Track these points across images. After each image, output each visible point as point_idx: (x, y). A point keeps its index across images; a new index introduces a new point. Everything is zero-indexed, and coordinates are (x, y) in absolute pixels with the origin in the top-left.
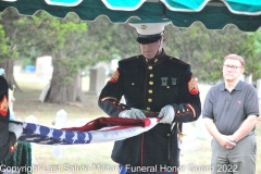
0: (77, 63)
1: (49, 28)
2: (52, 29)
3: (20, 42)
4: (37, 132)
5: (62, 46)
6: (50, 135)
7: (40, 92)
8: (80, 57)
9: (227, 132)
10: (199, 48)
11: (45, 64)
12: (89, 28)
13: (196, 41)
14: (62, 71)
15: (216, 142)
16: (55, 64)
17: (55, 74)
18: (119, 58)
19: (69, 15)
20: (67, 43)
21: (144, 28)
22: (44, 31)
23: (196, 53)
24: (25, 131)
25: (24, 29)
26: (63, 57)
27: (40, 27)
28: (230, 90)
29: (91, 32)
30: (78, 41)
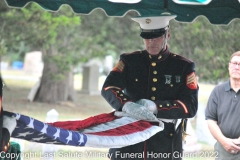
0: (69, 59)
1: (38, 21)
2: (44, 22)
3: (8, 36)
5: (53, 41)
6: (44, 131)
7: (27, 90)
8: (73, 53)
10: (200, 45)
11: (35, 59)
12: (83, 22)
13: (197, 36)
14: (53, 67)
16: (45, 60)
17: (46, 71)
20: (58, 37)
21: (148, 22)
22: (34, 25)
23: (197, 50)
25: (12, 22)
26: (55, 53)
27: (31, 20)
28: (236, 90)
29: (85, 26)
30: (71, 36)
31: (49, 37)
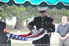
0: (23, 18)
1: (15, 9)
2: (16, 10)
3: (8, 13)
5: (19, 14)
7: (13, 26)
8: (23, 17)
9: (63, 36)
10: (55, 14)
11: (14, 19)
12: (26, 9)
13: (54, 12)
14: (19, 20)
15: (60, 39)
16: (17, 19)
17: (17, 21)
19: (21, 6)
21: (41, 9)
22: (14, 10)
23: (54, 16)
25: (9, 10)
26: (19, 17)
28: (64, 25)
29: (26, 10)
30: (23, 13)
31: (18, 13)
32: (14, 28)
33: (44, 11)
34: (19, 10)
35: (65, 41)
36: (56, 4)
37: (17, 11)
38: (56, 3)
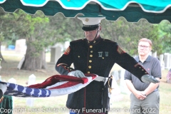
0: (42, 43)
1: (23, 20)
2: (26, 21)
3: (5, 30)
4: (16, 89)
5: (32, 32)
6: (24, 91)
7: (18, 62)
8: (45, 40)
10: (122, 34)
11: (22, 44)
12: (51, 21)
13: (120, 29)
14: (33, 49)
15: (133, 95)
16: (28, 44)
17: (28, 51)
18: (70, 40)
19: (37, 12)
20: (36, 30)
21: (87, 20)
22: (21, 23)
23: (120, 37)
24: (8, 88)
25: (7, 21)
26: (34, 40)
27: (18, 20)
28: (143, 61)
29: (52, 23)
30: (43, 29)
31: (30, 30)
32: (19, 66)
33: (94, 27)
34: (33, 24)
35: (145, 99)
36: (123, 9)
37: (28, 26)
38: (123, 6)
